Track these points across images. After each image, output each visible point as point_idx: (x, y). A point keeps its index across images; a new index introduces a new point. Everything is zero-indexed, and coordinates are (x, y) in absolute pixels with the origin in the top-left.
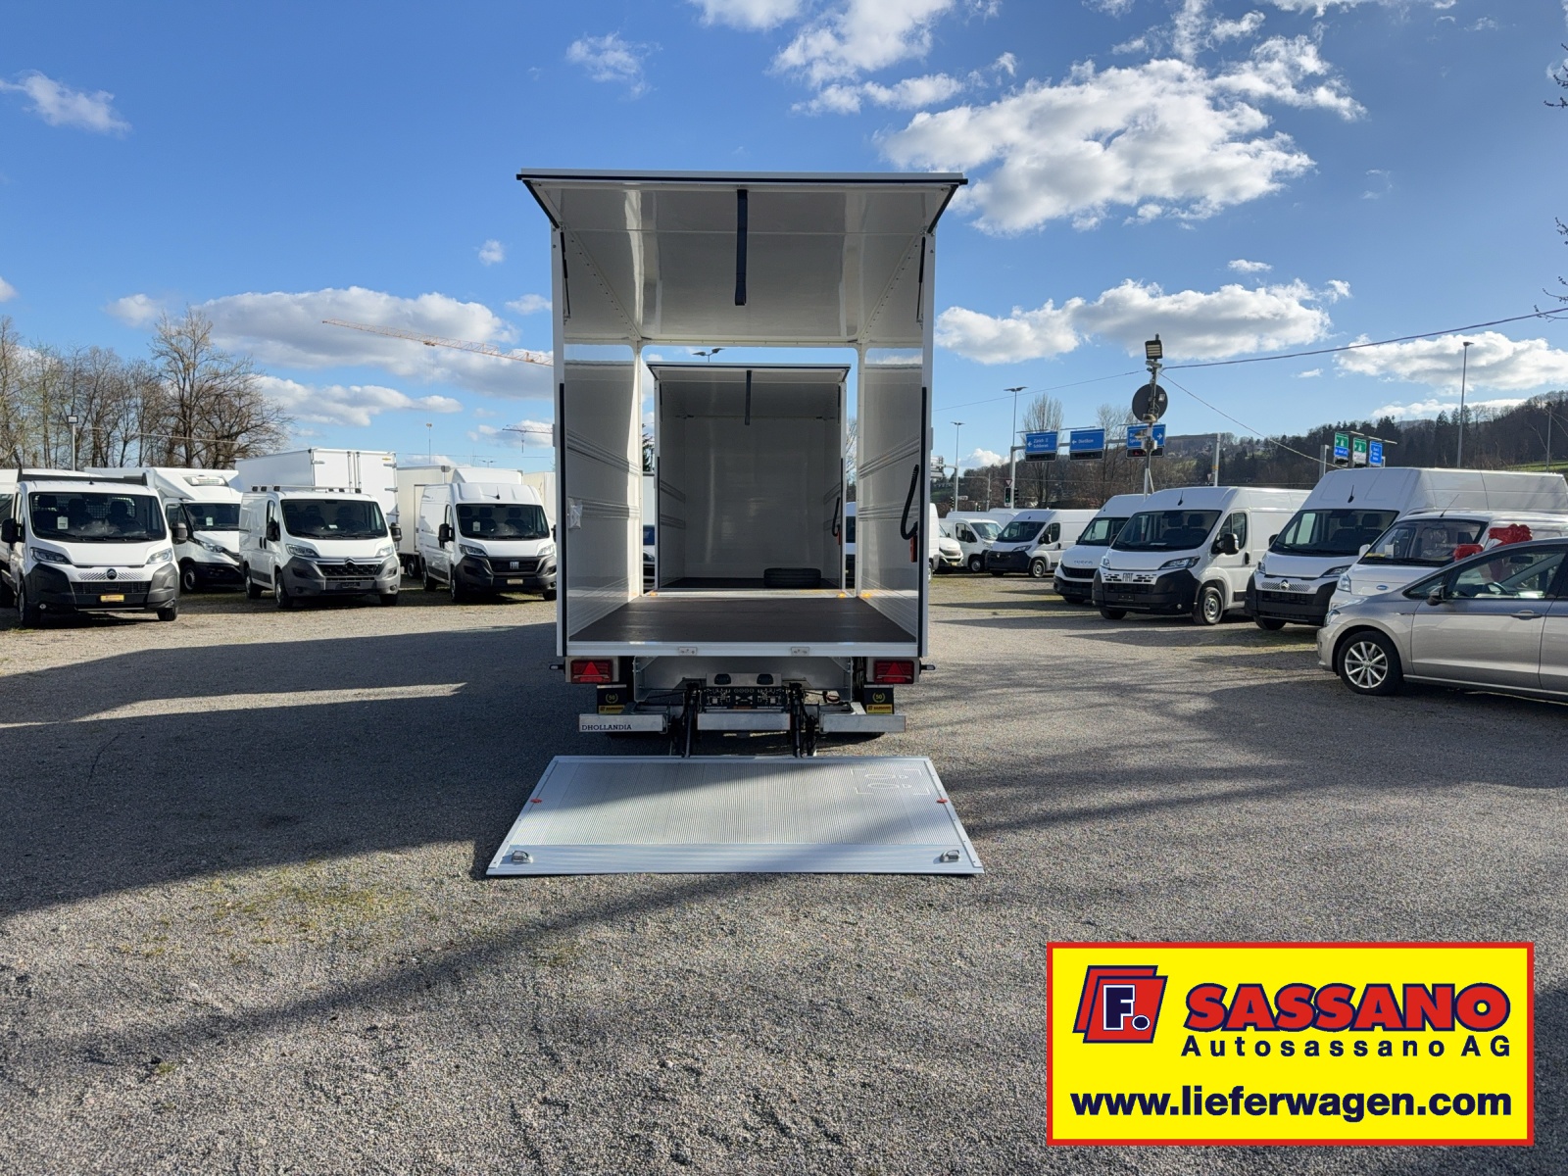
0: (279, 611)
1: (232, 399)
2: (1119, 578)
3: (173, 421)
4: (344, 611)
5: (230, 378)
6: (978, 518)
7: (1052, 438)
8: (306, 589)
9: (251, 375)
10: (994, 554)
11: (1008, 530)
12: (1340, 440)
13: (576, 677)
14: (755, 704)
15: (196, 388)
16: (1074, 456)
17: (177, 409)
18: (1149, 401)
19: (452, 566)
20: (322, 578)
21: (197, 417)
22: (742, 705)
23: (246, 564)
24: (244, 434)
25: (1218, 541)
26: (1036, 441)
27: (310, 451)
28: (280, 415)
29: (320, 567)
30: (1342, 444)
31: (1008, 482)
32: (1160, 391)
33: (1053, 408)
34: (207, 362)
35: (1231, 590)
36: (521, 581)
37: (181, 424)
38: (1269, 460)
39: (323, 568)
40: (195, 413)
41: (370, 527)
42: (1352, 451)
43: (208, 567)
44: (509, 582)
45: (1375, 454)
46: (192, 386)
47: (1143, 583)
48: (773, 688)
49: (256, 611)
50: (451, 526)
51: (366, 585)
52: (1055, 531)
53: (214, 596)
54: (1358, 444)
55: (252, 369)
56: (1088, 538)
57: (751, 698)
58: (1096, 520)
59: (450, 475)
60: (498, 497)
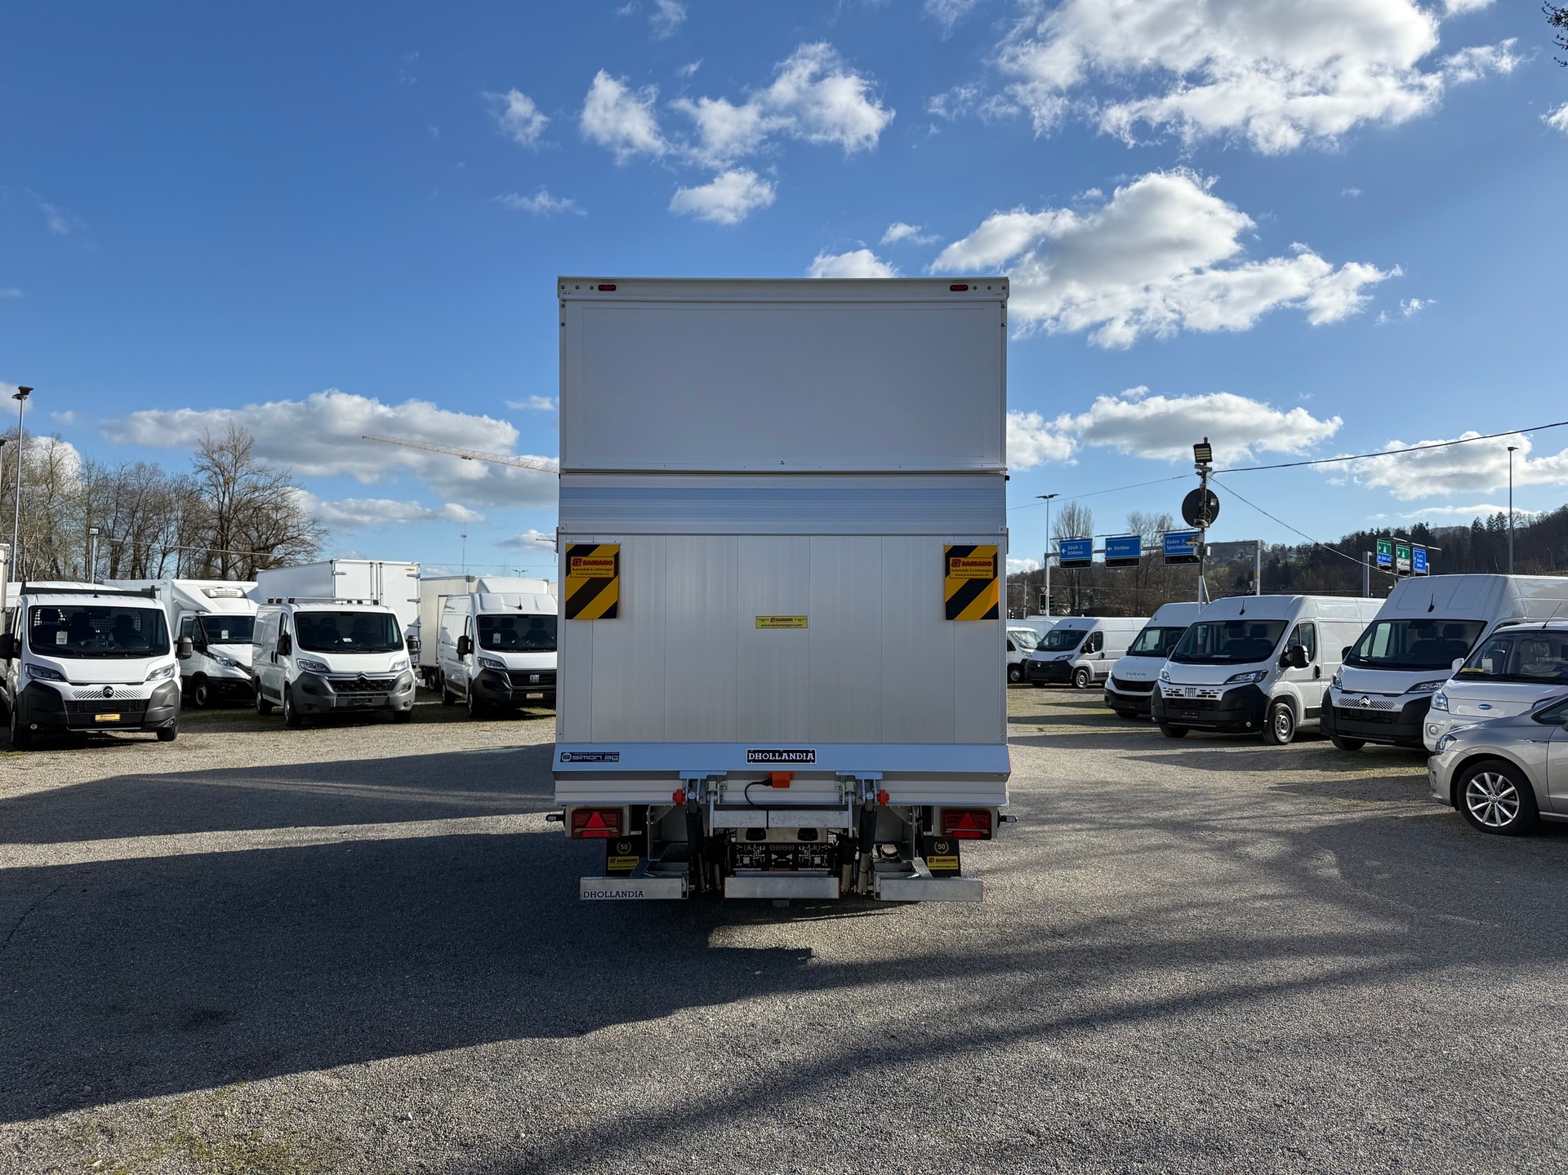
0: (286, 730)
1: (270, 512)
2: (1180, 693)
3: (211, 534)
4: (354, 729)
5: (269, 492)
6: (1015, 626)
7: (1087, 544)
8: (315, 705)
9: (289, 488)
10: (1034, 663)
11: (1047, 639)
12: (1382, 546)
13: (578, 830)
14: (796, 865)
15: (235, 501)
16: (1110, 563)
17: (215, 522)
18: (1200, 506)
19: (470, 679)
20: (332, 694)
21: (234, 530)
22: (779, 865)
23: (257, 679)
24: (280, 546)
25: (1287, 654)
26: (1070, 548)
27: (331, 562)
28: (316, 527)
29: (331, 683)
30: (1385, 551)
31: (1043, 589)
32: (1211, 495)
33: (1082, 515)
34: (246, 476)
35: (1302, 705)
36: (541, 695)
37: (219, 536)
38: (1303, 568)
39: (336, 684)
40: (232, 525)
41: (387, 640)
42: (1395, 558)
43: (220, 681)
44: (528, 696)
45: (1419, 560)
46: (231, 500)
47: (1207, 698)
48: (817, 844)
49: (261, 730)
50: (470, 638)
51: (378, 701)
52: (1098, 640)
53: (225, 712)
54: (1401, 551)
55: (290, 483)
56: (1138, 648)
57: (790, 857)
58: (1146, 629)
59: (474, 585)
60: (520, 608)
